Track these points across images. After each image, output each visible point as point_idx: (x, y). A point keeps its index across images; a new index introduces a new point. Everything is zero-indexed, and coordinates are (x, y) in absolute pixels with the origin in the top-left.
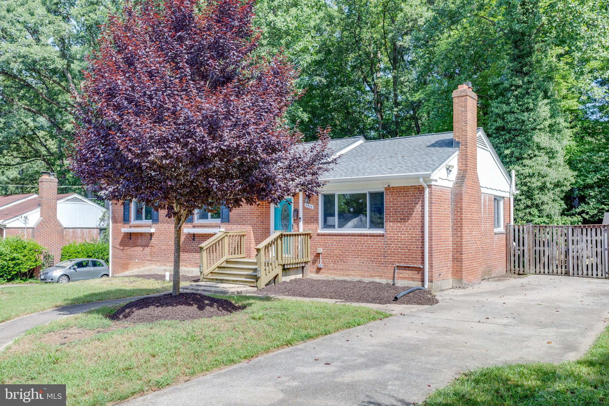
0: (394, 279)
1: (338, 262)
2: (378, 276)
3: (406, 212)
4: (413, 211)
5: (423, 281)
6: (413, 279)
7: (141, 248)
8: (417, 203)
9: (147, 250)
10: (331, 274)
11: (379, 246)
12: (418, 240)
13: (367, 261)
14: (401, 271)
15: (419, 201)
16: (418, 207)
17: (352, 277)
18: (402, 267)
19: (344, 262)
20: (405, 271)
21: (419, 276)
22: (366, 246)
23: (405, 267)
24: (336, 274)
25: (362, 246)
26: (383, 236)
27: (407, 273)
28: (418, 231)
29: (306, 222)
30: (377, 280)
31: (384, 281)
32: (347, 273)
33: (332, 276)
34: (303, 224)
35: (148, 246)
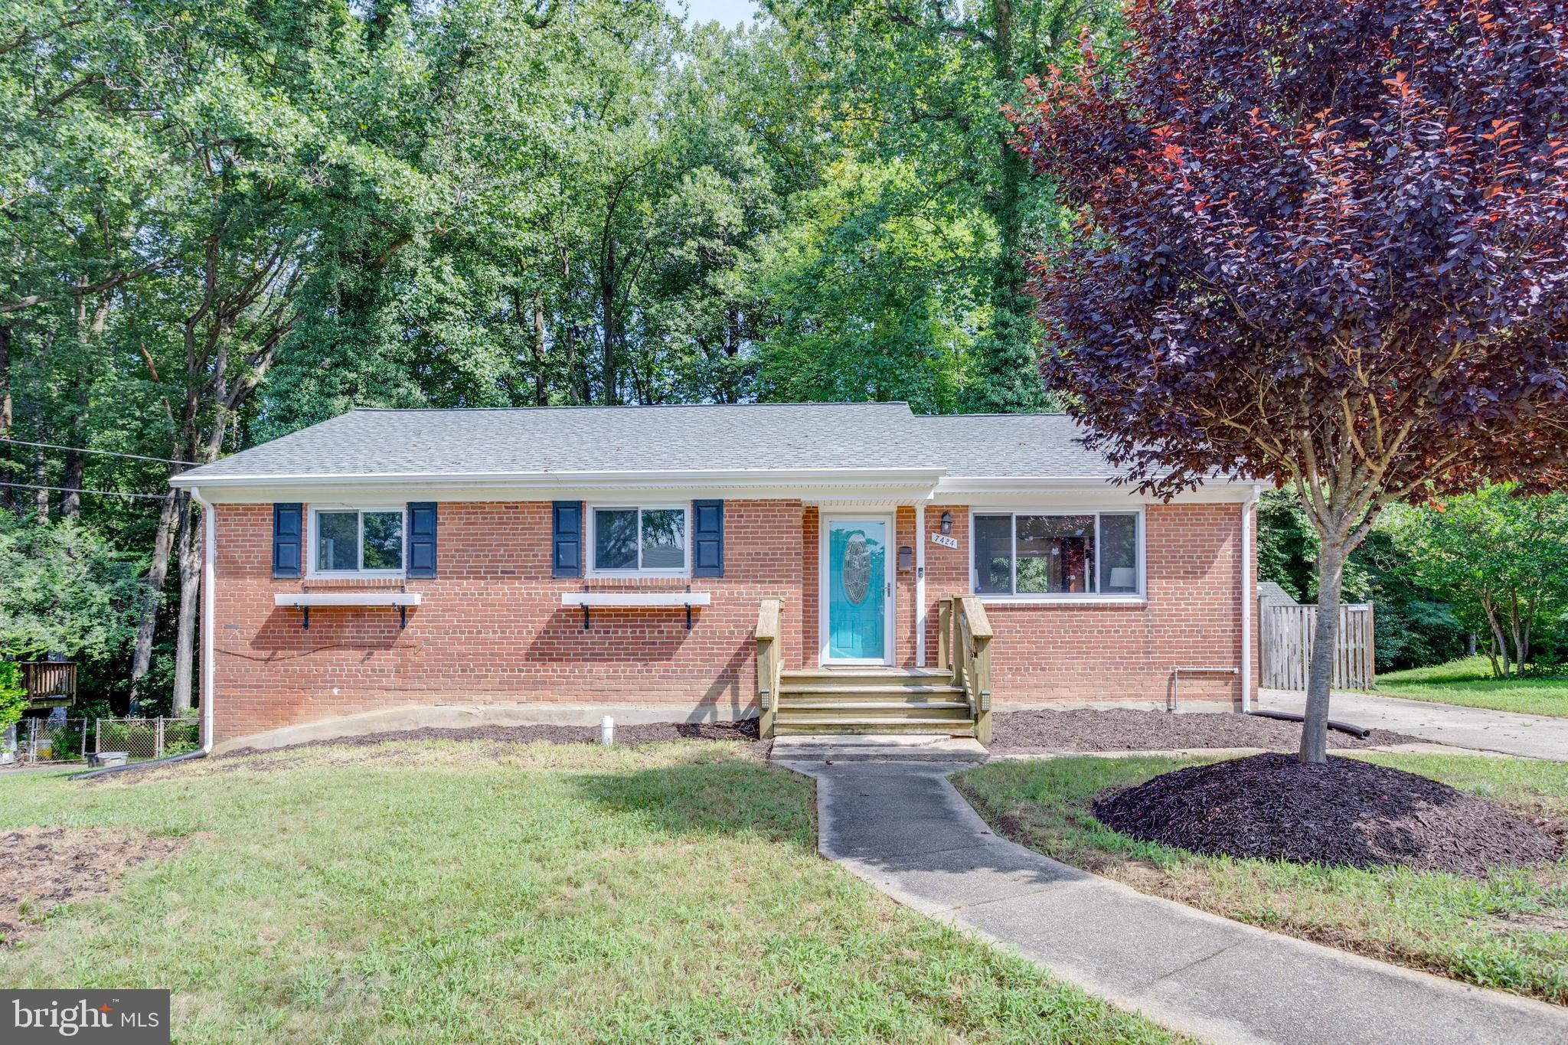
0: (1168, 701)
1: (1027, 669)
2: (1129, 696)
3: (1199, 557)
4: (1215, 557)
5: (1238, 699)
6: (1213, 697)
7: (359, 655)
8: (1223, 540)
9: (385, 659)
10: (1006, 699)
11: (1133, 632)
12: (1225, 615)
13: (1103, 664)
14: (1187, 682)
15: (1227, 535)
16: (1227, 549)
17: (1064, 702)
18: (1188, 673)
19: (1043, 669)
20: (1195, 682)
21: (1228, 690)
22: (1100, 632)
23: (1194, 673)
24: (1020, 699)
25: (1092, 632)
26: (1143, 608)
27: (1199, 686)
28: (1226, 598)
29: (933, 578)
30: (1129, 704)
31: (1145, 706)
32: (1051, 694)
33: (1009, 703)
34: (927, 583)
35: (388, 647)
